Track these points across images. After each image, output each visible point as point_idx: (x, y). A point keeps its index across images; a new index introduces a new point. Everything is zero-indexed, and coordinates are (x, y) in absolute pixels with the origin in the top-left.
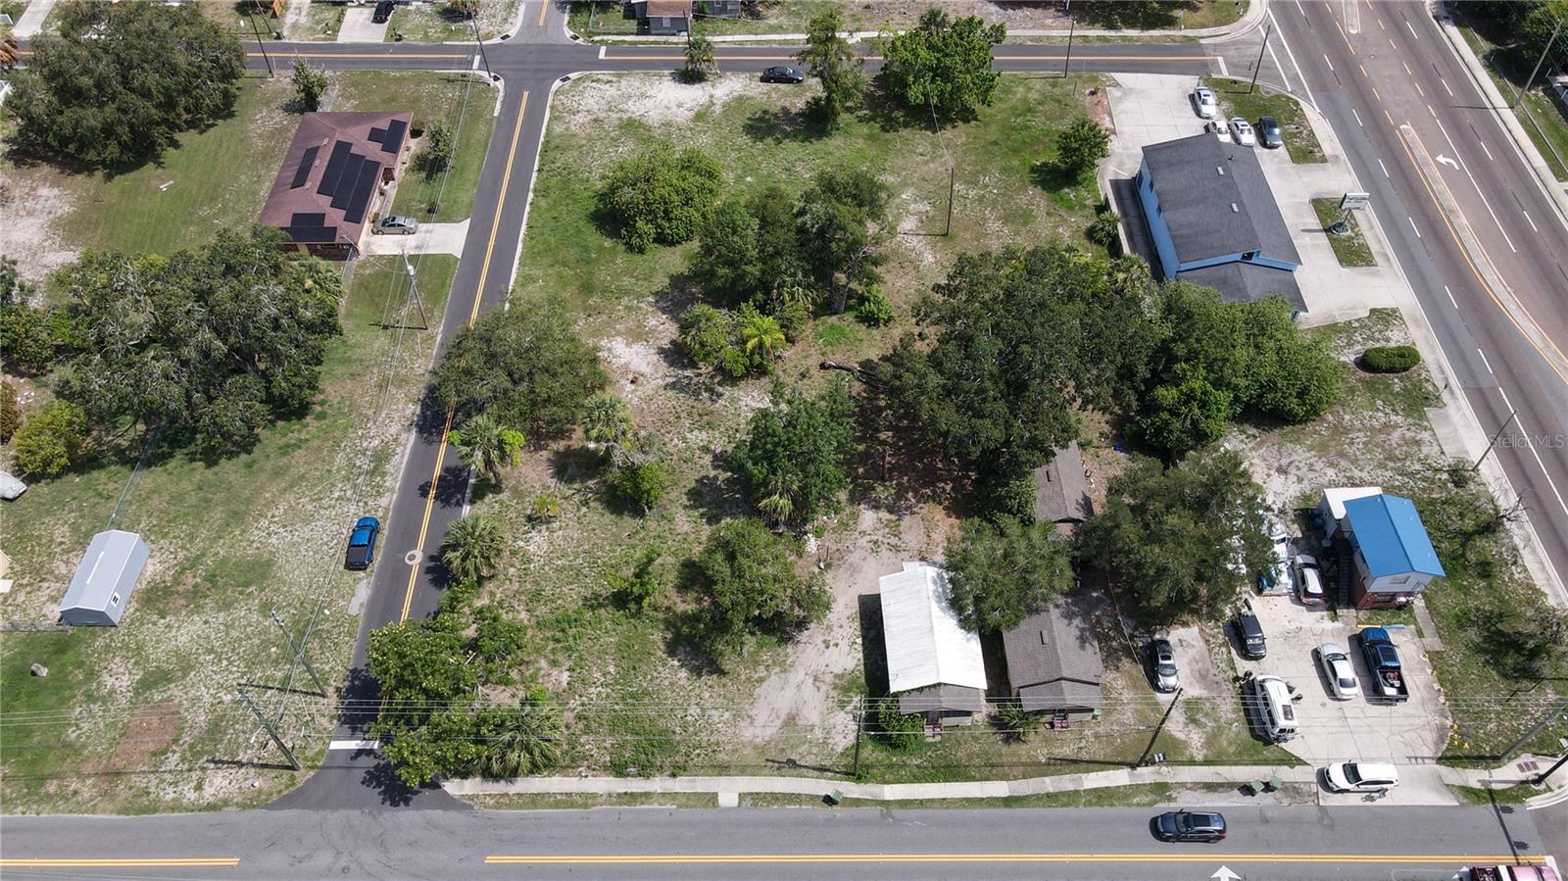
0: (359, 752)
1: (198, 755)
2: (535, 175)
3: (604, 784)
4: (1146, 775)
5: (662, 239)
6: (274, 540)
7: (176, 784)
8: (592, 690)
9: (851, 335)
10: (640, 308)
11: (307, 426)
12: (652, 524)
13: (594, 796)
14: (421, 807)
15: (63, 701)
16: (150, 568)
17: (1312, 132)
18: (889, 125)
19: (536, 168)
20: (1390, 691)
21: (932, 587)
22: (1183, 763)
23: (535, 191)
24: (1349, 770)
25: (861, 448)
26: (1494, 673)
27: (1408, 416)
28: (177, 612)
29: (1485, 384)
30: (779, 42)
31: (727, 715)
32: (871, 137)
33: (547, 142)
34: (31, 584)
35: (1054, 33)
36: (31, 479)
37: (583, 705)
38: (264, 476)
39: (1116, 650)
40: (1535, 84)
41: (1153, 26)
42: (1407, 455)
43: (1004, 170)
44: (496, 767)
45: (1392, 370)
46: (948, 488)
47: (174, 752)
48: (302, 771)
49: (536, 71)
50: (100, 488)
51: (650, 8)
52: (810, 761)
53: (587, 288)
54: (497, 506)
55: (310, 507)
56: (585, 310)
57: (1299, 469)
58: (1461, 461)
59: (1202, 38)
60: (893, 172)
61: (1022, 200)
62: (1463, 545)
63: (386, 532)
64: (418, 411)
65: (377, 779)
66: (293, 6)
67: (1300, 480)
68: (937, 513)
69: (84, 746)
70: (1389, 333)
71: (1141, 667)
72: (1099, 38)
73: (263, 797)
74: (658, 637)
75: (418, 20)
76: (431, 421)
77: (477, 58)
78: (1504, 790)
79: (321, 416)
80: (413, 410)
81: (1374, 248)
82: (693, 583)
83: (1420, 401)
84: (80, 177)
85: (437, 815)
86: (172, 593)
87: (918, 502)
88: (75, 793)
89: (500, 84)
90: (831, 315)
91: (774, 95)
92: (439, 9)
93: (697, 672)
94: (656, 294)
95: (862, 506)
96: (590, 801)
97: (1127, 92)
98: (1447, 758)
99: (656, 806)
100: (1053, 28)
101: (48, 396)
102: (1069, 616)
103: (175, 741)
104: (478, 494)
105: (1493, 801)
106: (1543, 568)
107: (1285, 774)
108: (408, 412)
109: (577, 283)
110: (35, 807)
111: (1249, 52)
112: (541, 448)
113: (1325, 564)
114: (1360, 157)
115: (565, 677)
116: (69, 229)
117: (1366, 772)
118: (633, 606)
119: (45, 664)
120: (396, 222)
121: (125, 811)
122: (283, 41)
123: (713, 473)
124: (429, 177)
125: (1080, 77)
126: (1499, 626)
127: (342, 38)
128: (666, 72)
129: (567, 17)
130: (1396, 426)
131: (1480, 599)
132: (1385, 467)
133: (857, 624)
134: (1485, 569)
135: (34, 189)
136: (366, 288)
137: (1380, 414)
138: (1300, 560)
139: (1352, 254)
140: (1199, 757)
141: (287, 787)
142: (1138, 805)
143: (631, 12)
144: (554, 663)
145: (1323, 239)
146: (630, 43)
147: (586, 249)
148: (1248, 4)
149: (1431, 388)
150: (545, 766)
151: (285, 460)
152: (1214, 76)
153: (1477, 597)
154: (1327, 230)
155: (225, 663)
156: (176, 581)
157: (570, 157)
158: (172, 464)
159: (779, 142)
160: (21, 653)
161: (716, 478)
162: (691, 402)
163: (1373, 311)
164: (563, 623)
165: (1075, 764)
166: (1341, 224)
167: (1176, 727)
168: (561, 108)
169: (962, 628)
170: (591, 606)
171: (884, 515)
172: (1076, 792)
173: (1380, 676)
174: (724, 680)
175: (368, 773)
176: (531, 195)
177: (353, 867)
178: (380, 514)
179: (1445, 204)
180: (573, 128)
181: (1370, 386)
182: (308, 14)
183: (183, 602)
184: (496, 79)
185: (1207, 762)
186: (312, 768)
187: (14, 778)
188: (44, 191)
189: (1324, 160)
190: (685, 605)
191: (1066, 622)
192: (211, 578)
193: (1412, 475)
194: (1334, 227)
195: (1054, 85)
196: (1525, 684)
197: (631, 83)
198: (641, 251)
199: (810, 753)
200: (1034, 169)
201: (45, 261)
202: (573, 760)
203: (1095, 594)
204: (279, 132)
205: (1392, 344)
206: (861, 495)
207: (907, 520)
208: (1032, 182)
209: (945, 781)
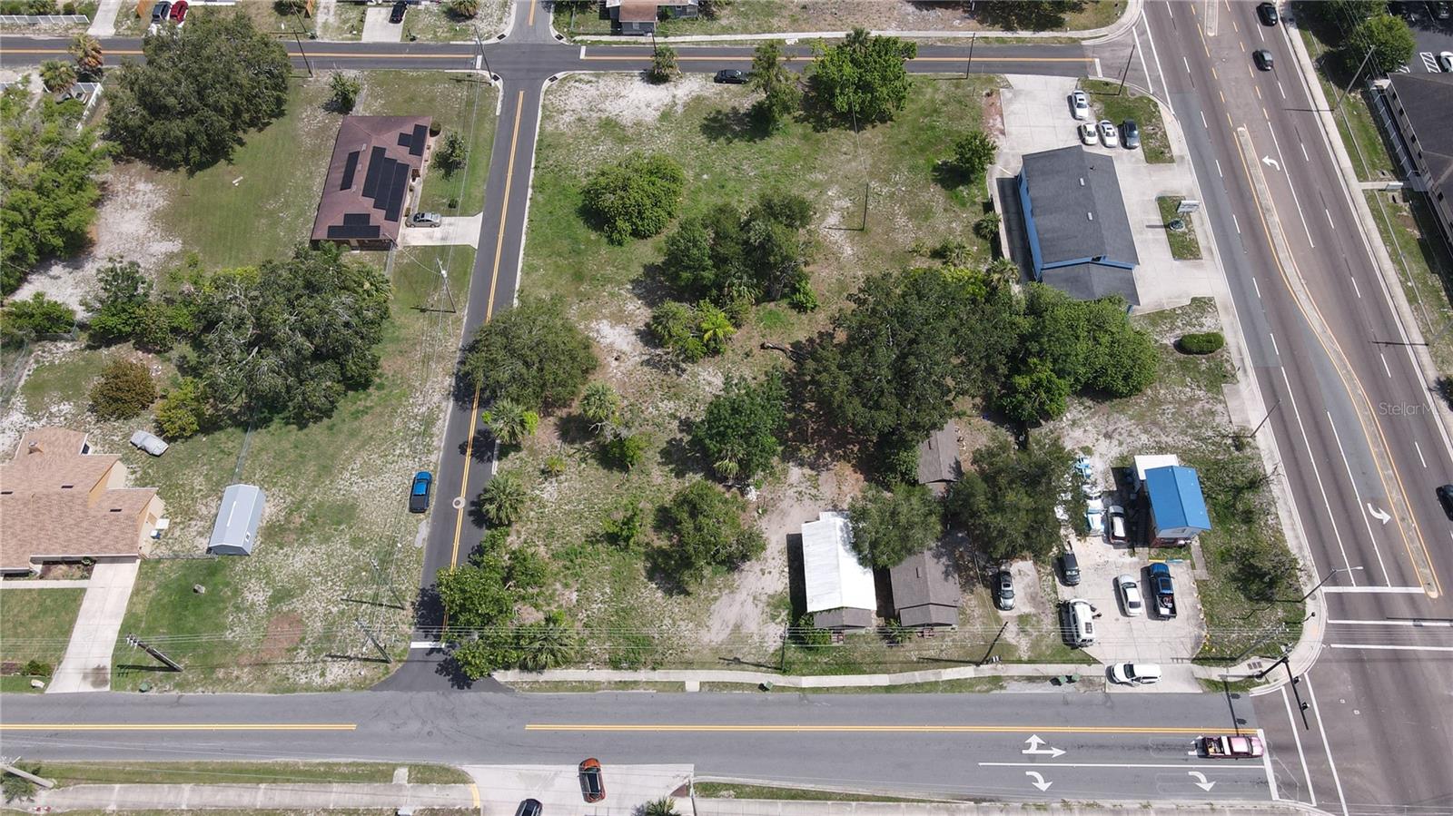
0: (432, 650)
1: (320, 651)
2: (532, 171)
3: (605, 675)
4: (986, 670)
5: (636, 234)
6: (355, 488)
7: (306, 672)
8: (594, 606)
9: (784, 319)
10: (621, 295)
11: (370, 395)
12: (634, 477)
13: (599, 683)
14: (479, 690)
15: (219, 611)
16: (268, 510)
17: (1165, 133)
18: (820, 125)
19: (533, 166)
20: (1164, 611)
21: (839, 534)
22: (1013, 662)
23: (533, 187)
24: (1128, 668)
25: (790, 416)
26: (1242, 596)
27: (1209, 391)
28: (291, 544)
29: (1271, 363)
30: (730, 42)
31: (691, 625)
32: (805, 137)
33: (540, 140)
34: (183, 523)
35: (961, 34)
36: (169, 440)
37: (588, 616)
38: (342, 437)
39: (972, 578)
40: (1356, 87)
41: (1043, 29)
42: (1204, 423)
43: (912, 169)
44: (530, 664)
45: (1201, 352)
46: (856, 449)
47: (302, 649)
48: (393, 663)
49: (528, 70)
50: (222, 446)
51: (621, 12)
52: (750, 659)
53: (579, 277)
54: (518, 462)
55: (379, 462)
56: (577, 296)
57: (1120, 434)
58: (1243, 428)
59: (1084, 39)
60: (821, 171)
61: (925, 197)
62: (1235, 498)
63: (437, 482)
64: (453, 384)
65: (446, 669)
66: (322, 5)
67: (1121, 444)
68: (846, 469)
69: (239, 644)
70: (1203, 320)
71: (989, 591)
72: (997, 39)
73: (368, 682)
74: (640, 566)
75: (428, 20)
76: (464, 392)
77: (480, 58)
78: (1236, 682)
79: (380, 387)
80: (449, 382)
81: (1202, 243)
82: (666, 525)
83: (1220, 378)
84: (168, 173)
85: (489, 695)
86: (286, 530)
87: (833, 461)
88: (237, 678)
89: (499, 84)
90: (769, 301)
91: (725, 95)
92: (445, 9)
93: (669, 592)
94: (632, 282)
95: (791, 464)
96: (596, 687)
97: (1017, 94)
98: (1199, 659)
99: (642, 691)
100: (958, 29)
101: (172, 370)
102: (938, 556)
103: (302, 640)
104: (504, 452)
105: (1227, 690)
106: (1291, 516)
107: (1084, 670)
108: (446, 383)
109: (571, 271)
110: (210, 688)
111: (1122, 54)
112: (550, 415)
113: (1131, 512)
114: (1201, 157)
115: (574, 596)
116: (168, 221)
117: (1139, 671)
118: (622, 543)
119: (203, 584)
120: (425, 218)
121: (274, 691)
122: (317, 40)
123: (679, 436)
124: (448, 174)
125: (979, 79)
126: (1251, 560)
127: (368, 37)
128: (636, 72)
129: (552, 17)
130: (1199, 399)
131: (1241, 541)
132: (1186, 434)
133: (785, 557)
134: (1248, 517)
135: (132, 184)
136: (405, 275)
137: (1188, 389)
138: (1112, 510)
139: (1184, 249)
140: (1025, 658)
141: (384, 675)
142: (979, 691)
143: (606, 13)
144: (566, 586)
145: (1162, 234)
146: (606, 43)
147: (576, 241)
148: (1126, 4)
149: (1229, 368)
150: (564, 663)
151: (357, 423)
152: (1091, 78)
153: (1239, 538)
154: (1166, 226)
155: (330, 583)
156: (288, 520)
157: (560, 154)
158: (273, 427)
159: (730, 141)
160: (185, 575)
161: (681, 440)
162: (661, 377)
163: (1194, 300)
164: (571, 555)
165: (937, 662)
166: (1177, 222)
167: (1010, 635)
168: (550, 107)
169: (861, 564)
170: (592, 542)
171: (807, 471)
172: (937, 682)
173: (1159, 601)
174: (689, 599)
175: (439, 665)
176: (530, 191)
177: (435, 731)
178: (432, 468)
179: (1263, 202)
180: (562, 127)
181: (1183, 366)
182: (335, 14)
183: (294, 537)
184: (496, 78)
185: (1030, 661)
186: (400, 661)
187: (192, 667)
188: (141, 186)
189: (1172, 160)
190: (661, 542)
191: (936, 560)
192: (312, 518)
193: (1204, 440)
194: (1172, 224)
195: (957, 87)
196: (1263, 604)
197: (608, 83)
198: (620, 244)
199: (750, 653)
200: (936, 169)
201: (152, 250)
202: (583, 658)
203: (960, 535)
204: (324, 129)
205: (1205, 329)
206: (790, 455)
207: (824, 475)
208: (934, 180)
209: (845, 674)
